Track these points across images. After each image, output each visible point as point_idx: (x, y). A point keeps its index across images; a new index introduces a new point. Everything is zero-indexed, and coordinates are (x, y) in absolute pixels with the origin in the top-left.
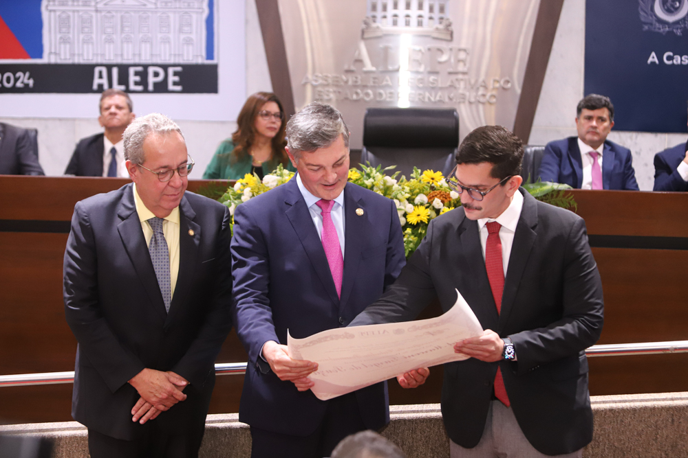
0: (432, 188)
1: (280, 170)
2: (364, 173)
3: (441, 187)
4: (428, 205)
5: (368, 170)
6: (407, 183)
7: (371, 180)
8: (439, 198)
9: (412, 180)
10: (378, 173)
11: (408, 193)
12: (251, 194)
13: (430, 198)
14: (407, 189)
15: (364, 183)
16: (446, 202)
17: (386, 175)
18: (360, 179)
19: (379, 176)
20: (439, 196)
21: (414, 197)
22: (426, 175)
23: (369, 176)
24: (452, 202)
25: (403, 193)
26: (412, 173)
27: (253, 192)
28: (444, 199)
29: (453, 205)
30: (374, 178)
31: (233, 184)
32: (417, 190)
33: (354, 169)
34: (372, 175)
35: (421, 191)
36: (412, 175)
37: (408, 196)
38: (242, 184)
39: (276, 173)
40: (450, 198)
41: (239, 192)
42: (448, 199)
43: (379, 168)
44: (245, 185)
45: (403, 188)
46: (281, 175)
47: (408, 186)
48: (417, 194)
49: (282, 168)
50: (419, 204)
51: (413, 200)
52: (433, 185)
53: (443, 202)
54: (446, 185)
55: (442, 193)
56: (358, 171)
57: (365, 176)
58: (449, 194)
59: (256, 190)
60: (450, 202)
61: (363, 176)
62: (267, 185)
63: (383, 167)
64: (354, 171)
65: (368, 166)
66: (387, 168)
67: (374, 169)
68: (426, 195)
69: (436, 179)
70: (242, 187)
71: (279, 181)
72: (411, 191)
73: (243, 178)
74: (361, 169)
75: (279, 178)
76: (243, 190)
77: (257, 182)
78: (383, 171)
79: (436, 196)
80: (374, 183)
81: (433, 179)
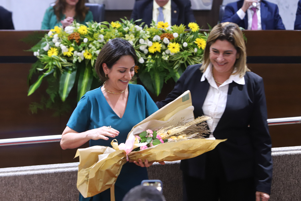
0: (163, 32)
1: (75, 23)
2: (123, 24)
3: (168, 31)
4: (160, 41)
5: (125, 22)
6: (148, 29)
7: (127, 28)
8: (167, 37)
9: (151, 27)
10: (131, 24)
11: (149, 35)
12: (58, 38)
13: (162, 38)
14: (148, 33)
15: (123, 30)
16: (171, 40)
17: (136, 25)
18: (121, 27)
19: (132, 25)
20: (167, 36)
21: (152, 37)
22: (159, 24)
23: (126, 25)
24: (175, 39)
25: (146, 35)
26: (151, 23)
27: (59, 37)
28: (170, 38)
29: (175, 41)
30: (129, 27)
31: (47, 32)
32: (154, 33)
33: (118, 22)
34: (128, 25)
35: (157, 34)
36: (151, 24)
37: (149, 36)
38: (53, 32)
39: (72, 25)
40: (173, 37)
41: (51, 37)
42: (172, 38)
43: (132, 20)
44: (54, 33)
45: (146, 32)
46: (75, 26)
47: (149, 31)
48: (154, 35)
49: (76, 22)
50: (155, 41)
51: (152, 39)
52: (163, 30)
53: (169, 39)
54: (171, 30)
55: (169, 35)
56: (120, 23)
57: (124, 26)
58: (172, 35)
59: (61, 36)
60: (173, 39)
61: (122, 25)
62: (67, 32)
63: (134, 21)
64: (117, 23)
65: (125, 20)
66: (137, 21)
67: (129, 22)
68: (160, 36)
69: (165, 26)
70: (52, 34)
71: (74, 30)
72: (151, 34)
73: (53, 29)
74: (121, 22)
75: (74, 28)
76: (53, 36)
77: (61, 31)
78: (134, 22)
79: (165, 36)
80: (130, 30)
81: (163, 26)
